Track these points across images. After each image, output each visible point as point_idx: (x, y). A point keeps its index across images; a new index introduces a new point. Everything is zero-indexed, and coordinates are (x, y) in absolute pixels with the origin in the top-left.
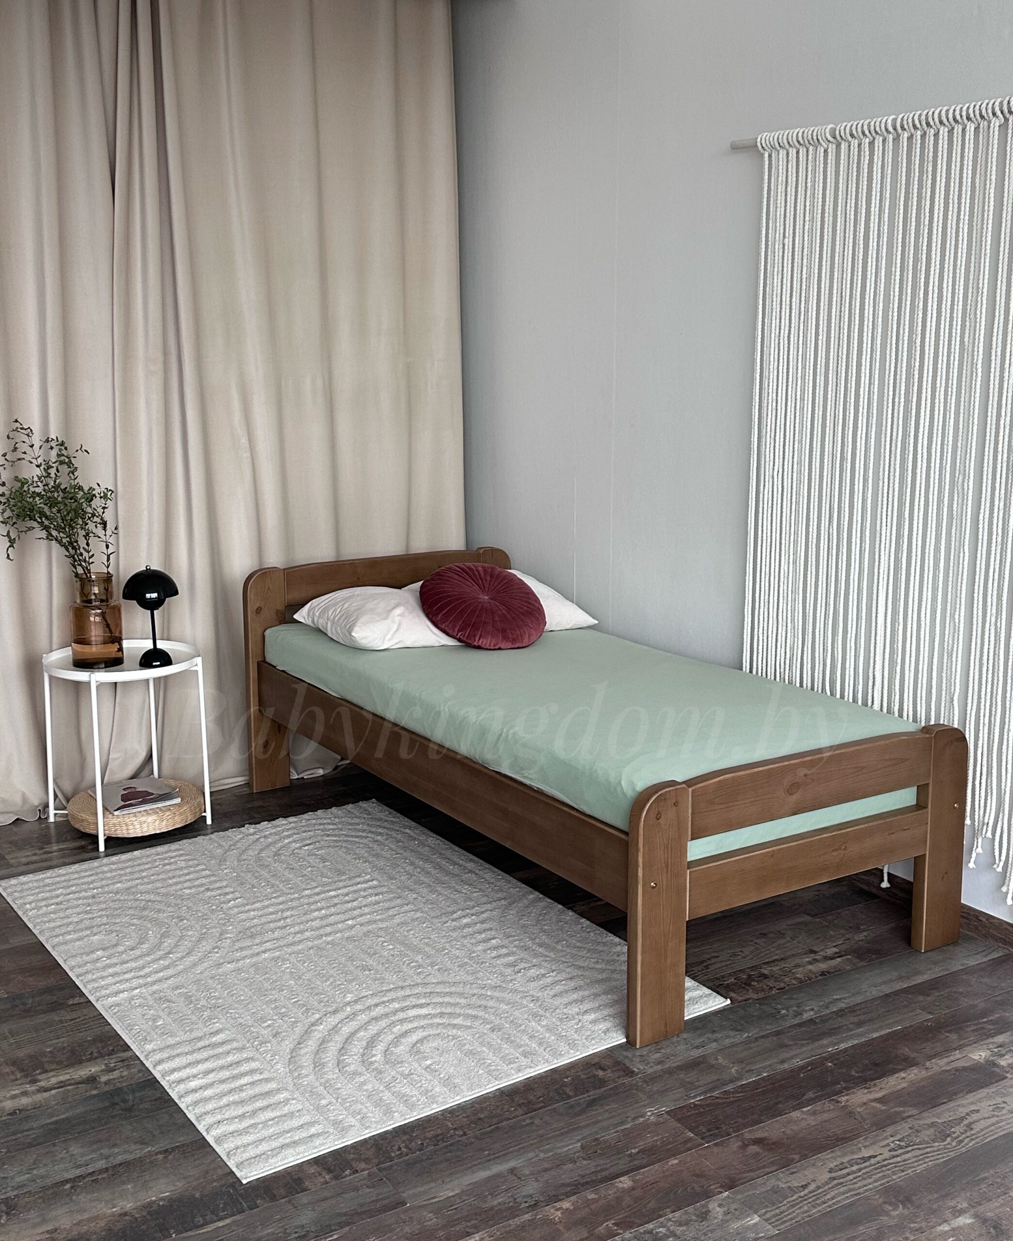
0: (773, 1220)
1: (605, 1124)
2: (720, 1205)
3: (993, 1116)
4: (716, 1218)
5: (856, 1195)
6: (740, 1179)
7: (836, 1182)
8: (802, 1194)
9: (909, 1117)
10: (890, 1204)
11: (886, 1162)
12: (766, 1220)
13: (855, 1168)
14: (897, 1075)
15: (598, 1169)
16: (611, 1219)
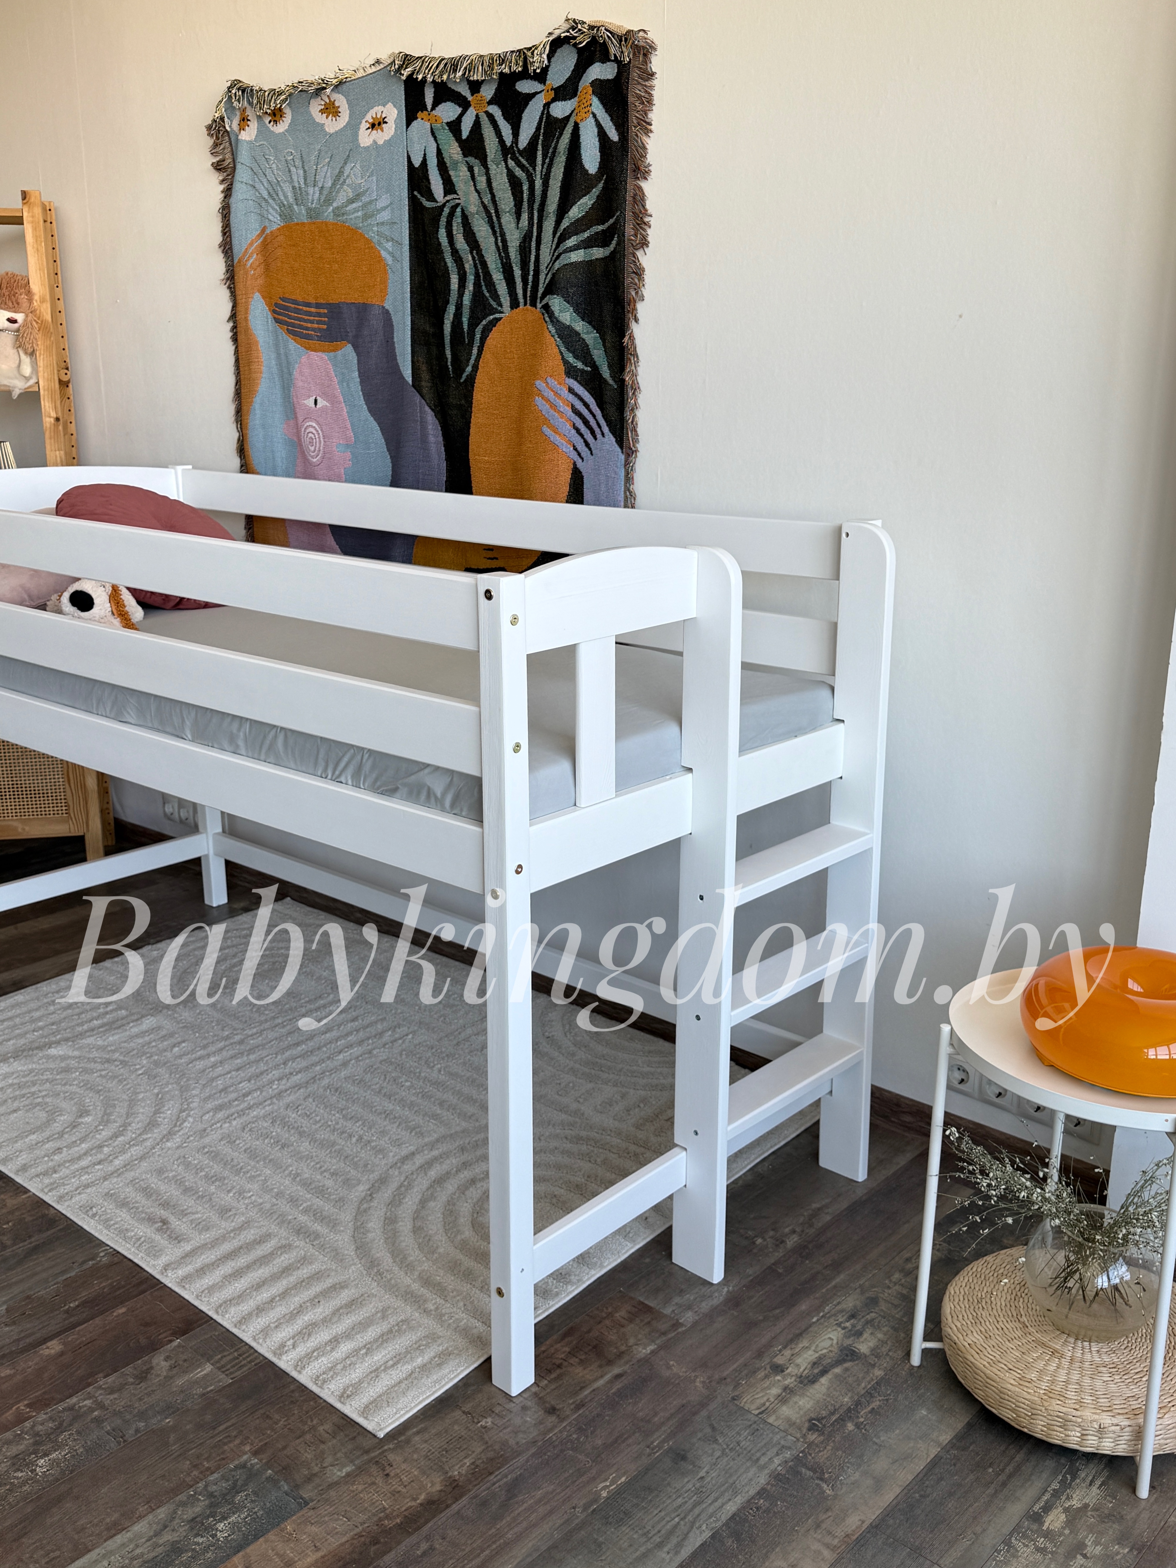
0: (229, 1366)
1: (43, 1275)
2: (167, 1359)
4: (158, 1375)
12: (219, 1369)
15: (22, 1335)
16: (25, 1399)
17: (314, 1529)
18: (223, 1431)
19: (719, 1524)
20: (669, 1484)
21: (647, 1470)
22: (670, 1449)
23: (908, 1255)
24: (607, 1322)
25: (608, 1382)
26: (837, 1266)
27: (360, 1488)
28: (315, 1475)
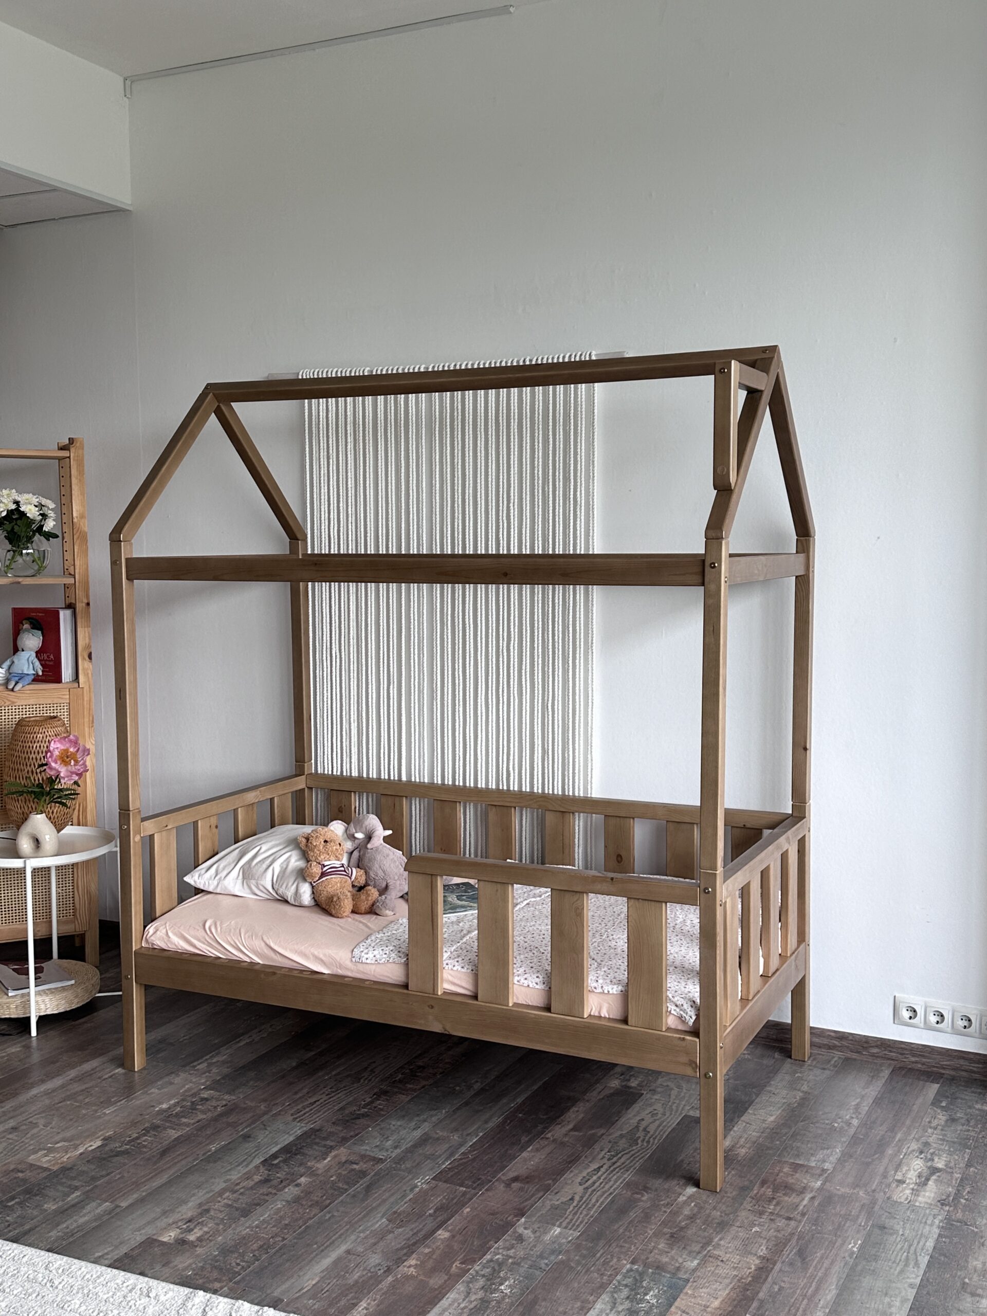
0: (570, 1227)
1: (392, 1200)
2: (525, 1228)
3: (655, 1120)
4: (530, 1237)
5: (611, 1194)
6: (524, 1208)
7: (590, 1190)
8: (575, 1204)
9: (603, 1135)
10: (637, 1193)
11: (612, 1168)
12: (566, 1228)
13: (595, 1178)
14: (571, 1111)
15: (415, 1231)
16: (455, 1261)
17: (704, 1290)
18: (600, 1257)
19: (930, 1252)
20: (887, 1240)
21: (869, 1235)
22: (873, 1226)
23: (928, 1120)
24: (781, 1174)
25: (809, 1202)
26: (892, 1130)
27: (713, 1269)
28: (679, 1267)
